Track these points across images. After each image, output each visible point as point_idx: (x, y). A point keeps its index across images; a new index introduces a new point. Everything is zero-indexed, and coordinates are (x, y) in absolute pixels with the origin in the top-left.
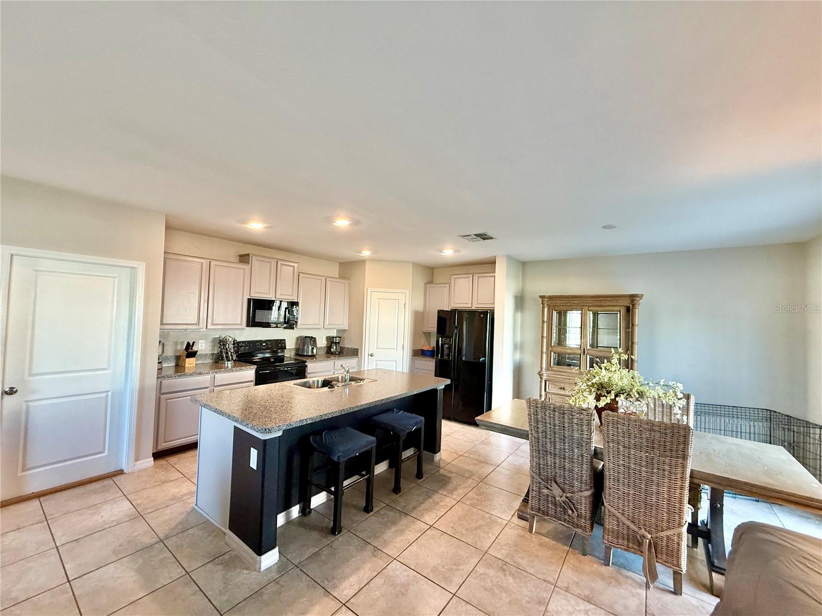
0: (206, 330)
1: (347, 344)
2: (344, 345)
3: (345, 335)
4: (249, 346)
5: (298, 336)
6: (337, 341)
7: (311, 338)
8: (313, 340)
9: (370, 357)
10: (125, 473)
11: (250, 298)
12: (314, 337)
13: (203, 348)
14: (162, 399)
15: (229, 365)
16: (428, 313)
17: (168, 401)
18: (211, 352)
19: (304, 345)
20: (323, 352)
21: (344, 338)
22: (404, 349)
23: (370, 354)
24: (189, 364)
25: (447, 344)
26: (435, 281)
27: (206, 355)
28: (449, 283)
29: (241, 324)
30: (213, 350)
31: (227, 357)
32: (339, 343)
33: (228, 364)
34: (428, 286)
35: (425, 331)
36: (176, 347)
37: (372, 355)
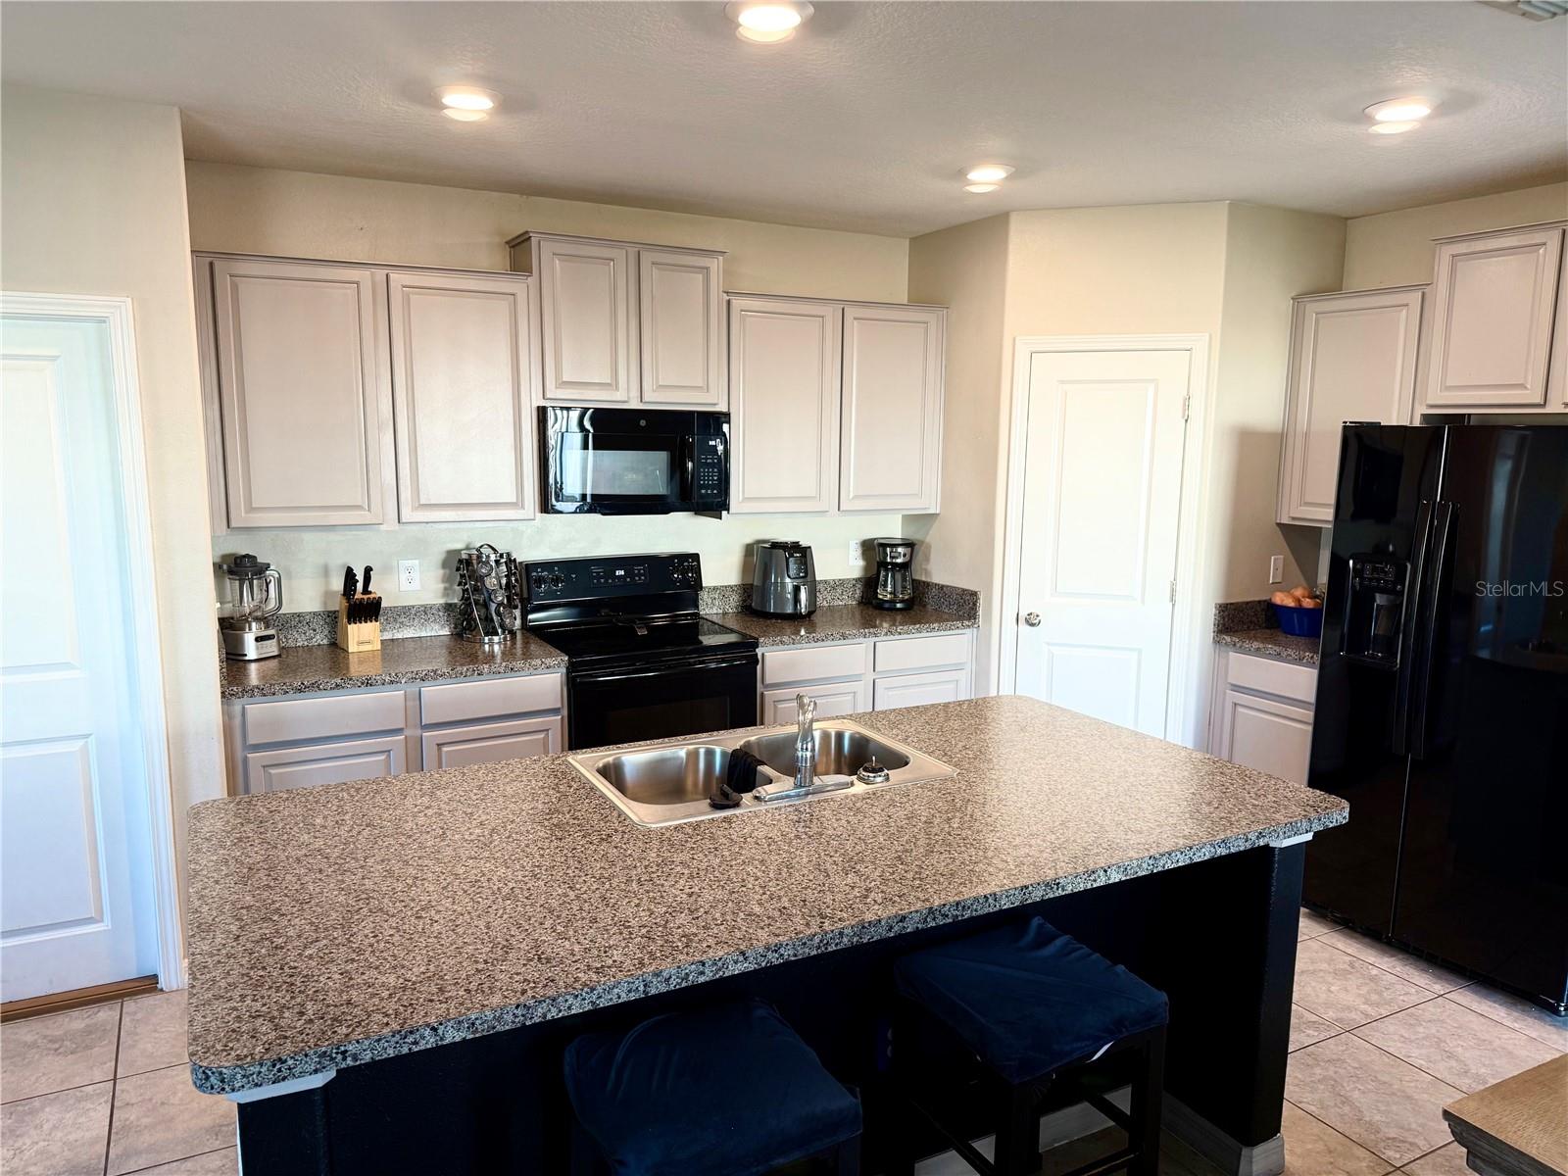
0: (396, 526)
1: (939, 571)
2: (927, 572)
3: (932, 537)
4: (568, 579)
5: (749, 540)
6: (899, 561)
7: (795, 547)
8: (800, 553)
9: (1024, 627)
10: (162, 990)
11: (543, 403)
12: (804, 543)
13: (416, 585)
14: (251, 765)
15: (496, 648)
16: (1307, 435)
17: (273, 771)
18: (442, 601)
19: (766, 576)
20: (849, 599)
21: (929, 547)
22: (1178, 597)
23: (1023, 614)
24: (360, 643)
25: (1382, 591)
26: (1354, 282)
27: (426, 610)
28: (1424, 288)
29: (518, 504)
30: (446, 592)
31: (488, 619)
32: (905, 566)
33: (491, 643)
34: (1312, 308)
35: (1285, 521)
36: (327, 583)
37: (1031, 622)
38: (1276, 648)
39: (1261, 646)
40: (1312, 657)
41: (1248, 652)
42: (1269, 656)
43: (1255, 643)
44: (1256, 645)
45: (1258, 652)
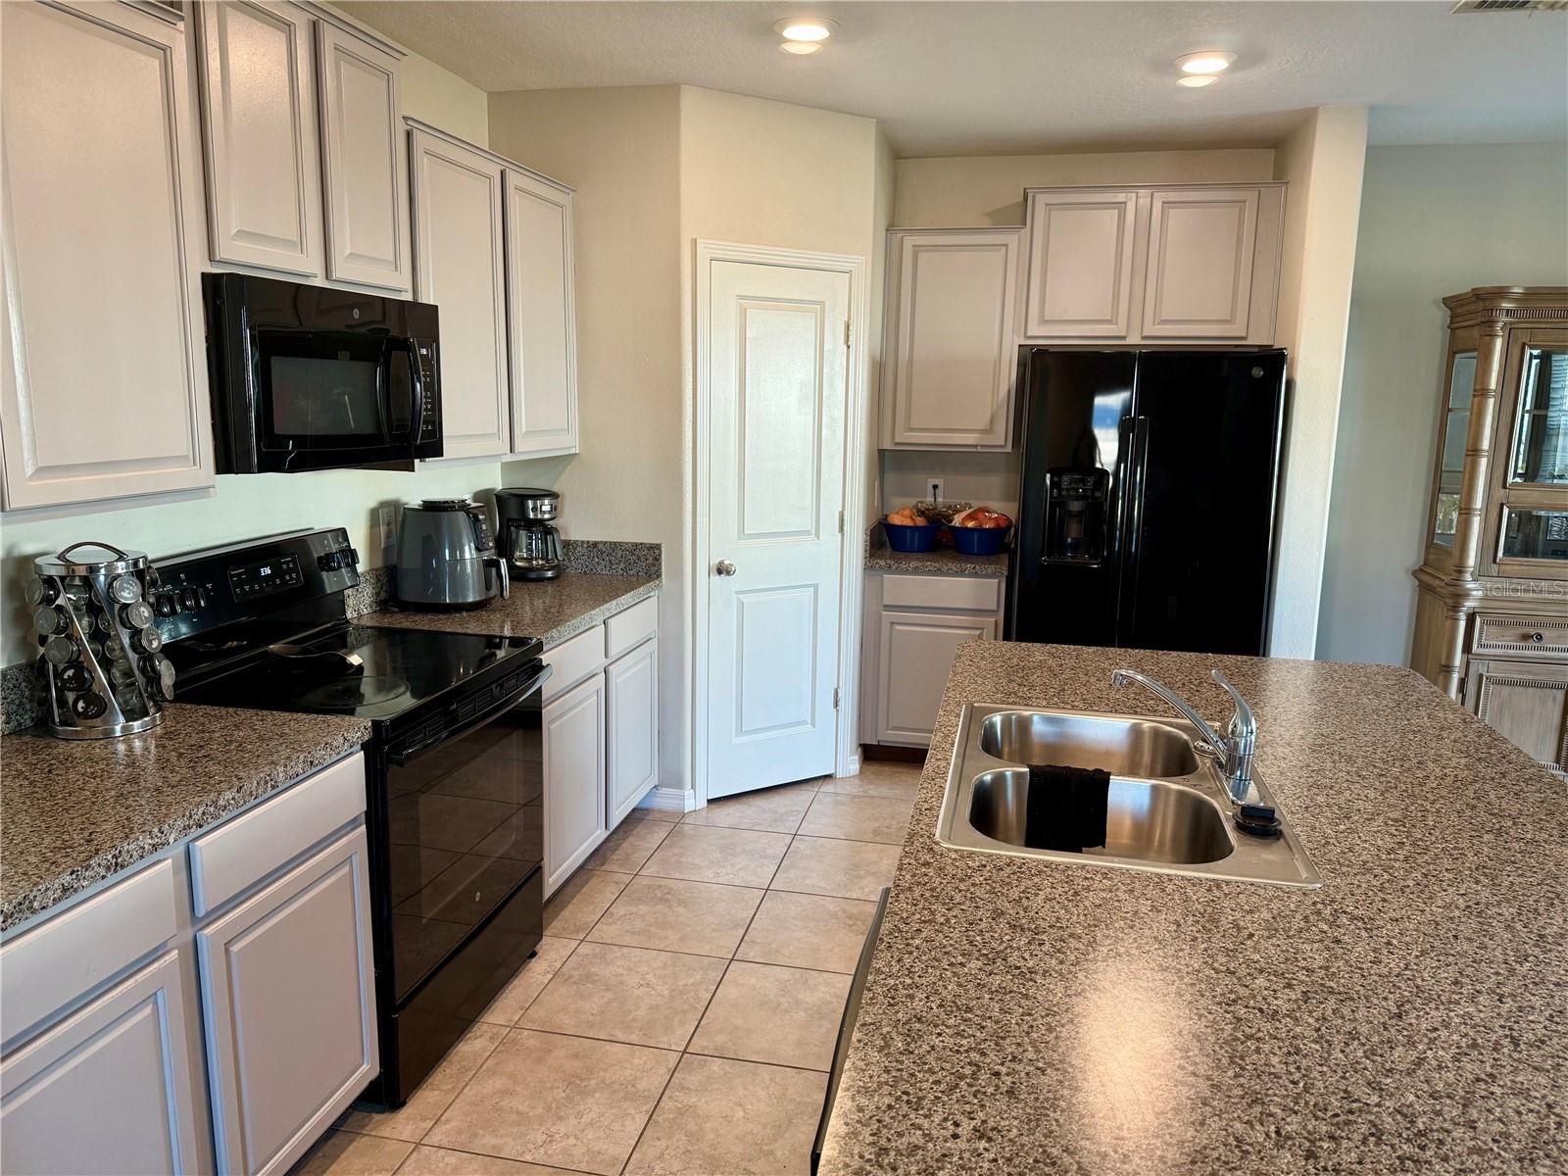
1: (584, 526)
6: (549, 516)
9: (715, 577)
16: (909, 364)
22: (846, 528)
23: (715, 563)
25: (1079, 498)
28: (1019, 230)
29: (190, 458)
34: (908, 241)
35: (889, 446)
37: (722, 570)
38: (936, 565)
39: (919, 564)
40: (974, 568)
41: (907, 572)
42: (930, 573)
43: (913, 563)
44: (913, 564)
45: (916, 571)
